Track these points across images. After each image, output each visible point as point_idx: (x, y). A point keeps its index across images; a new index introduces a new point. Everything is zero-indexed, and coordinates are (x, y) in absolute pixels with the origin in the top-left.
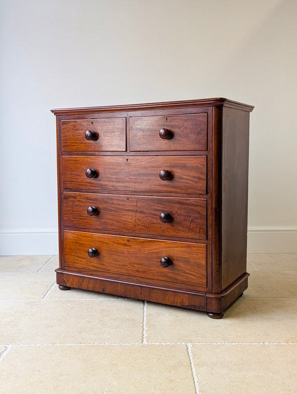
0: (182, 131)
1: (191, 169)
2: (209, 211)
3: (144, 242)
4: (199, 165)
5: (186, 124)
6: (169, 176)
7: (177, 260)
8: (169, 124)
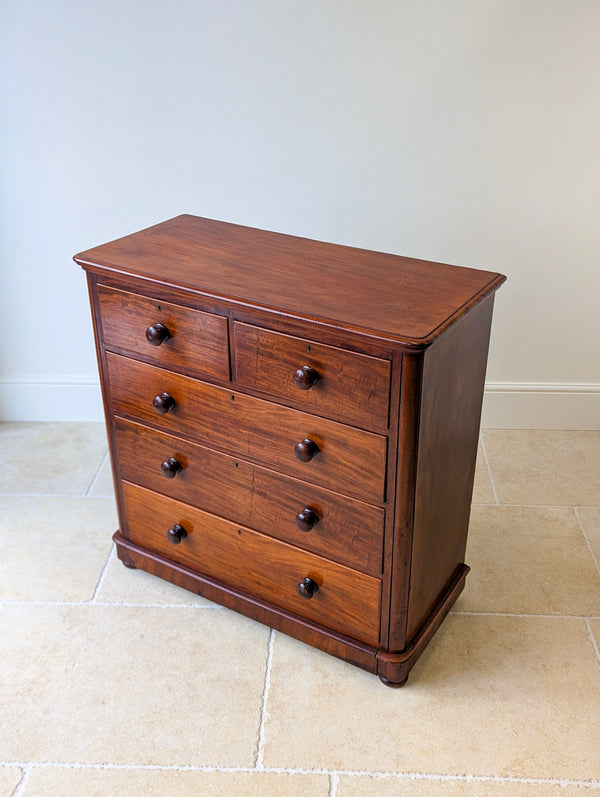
0: (340, 380)
1: (356, 451)
2: (389, 531)
3: (268, 543)
4: (372, 451)
5: (346, 369)
6: (313, 450)
7: (327, 588)
8: (313, 358)
